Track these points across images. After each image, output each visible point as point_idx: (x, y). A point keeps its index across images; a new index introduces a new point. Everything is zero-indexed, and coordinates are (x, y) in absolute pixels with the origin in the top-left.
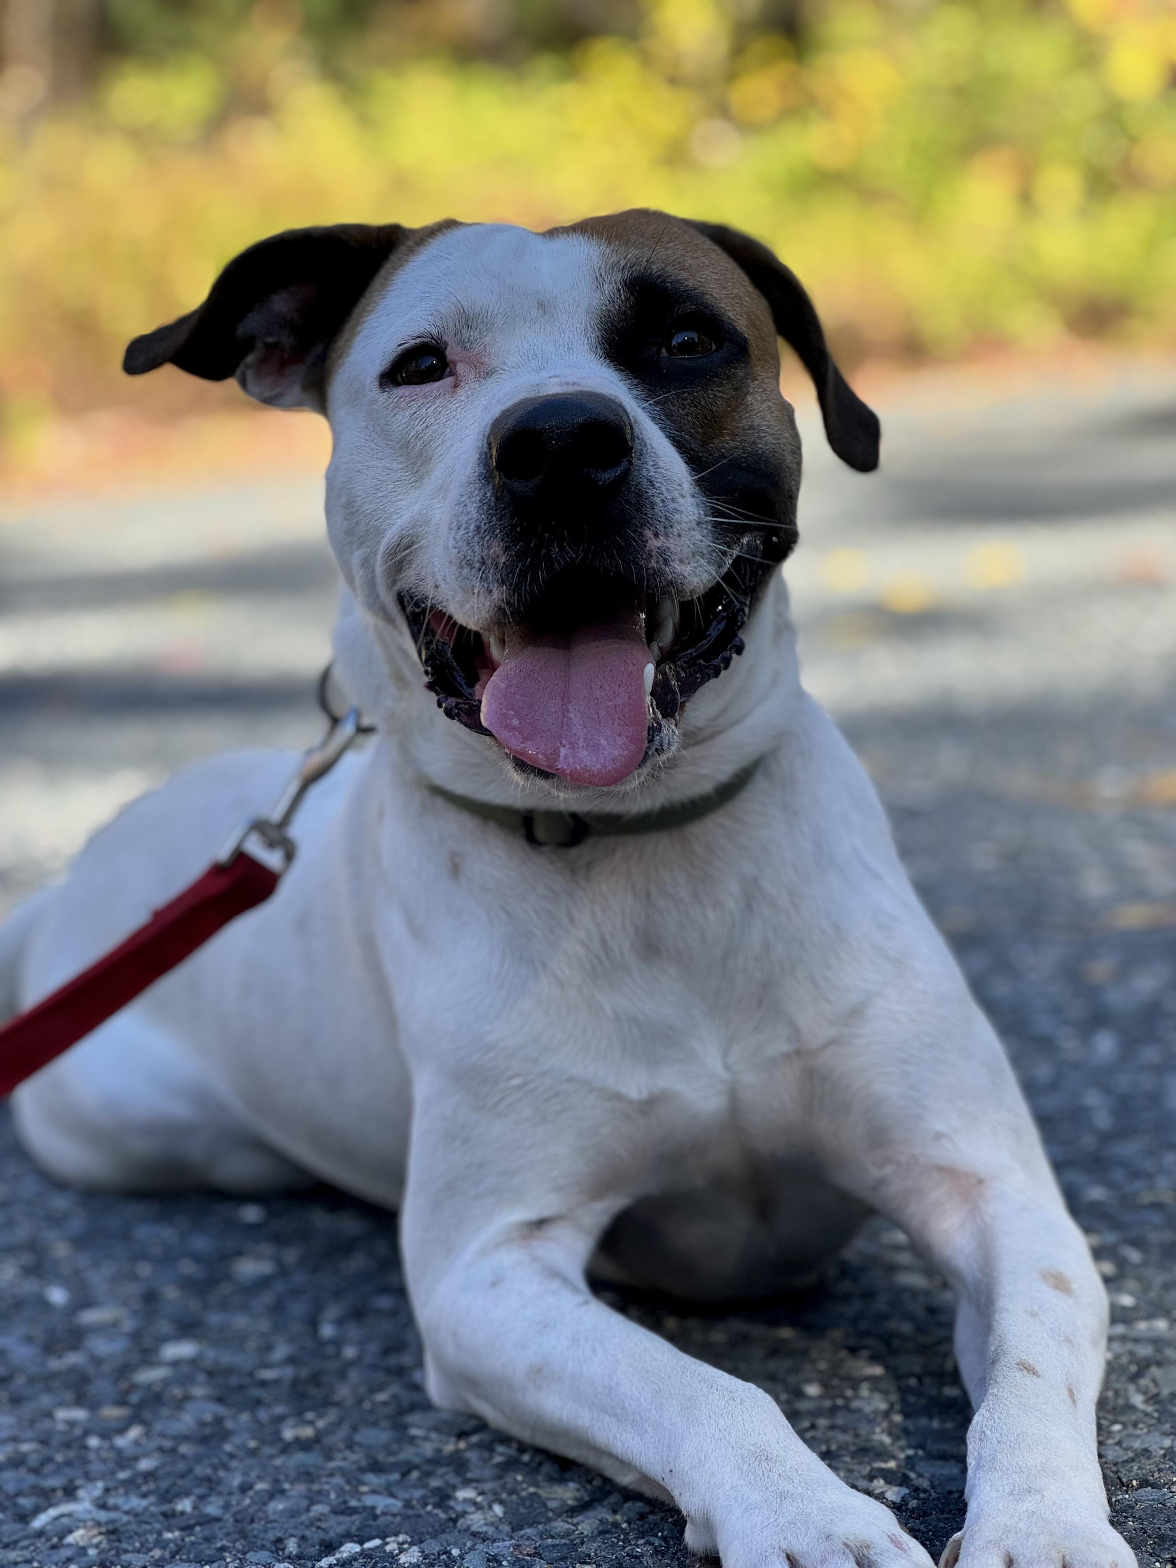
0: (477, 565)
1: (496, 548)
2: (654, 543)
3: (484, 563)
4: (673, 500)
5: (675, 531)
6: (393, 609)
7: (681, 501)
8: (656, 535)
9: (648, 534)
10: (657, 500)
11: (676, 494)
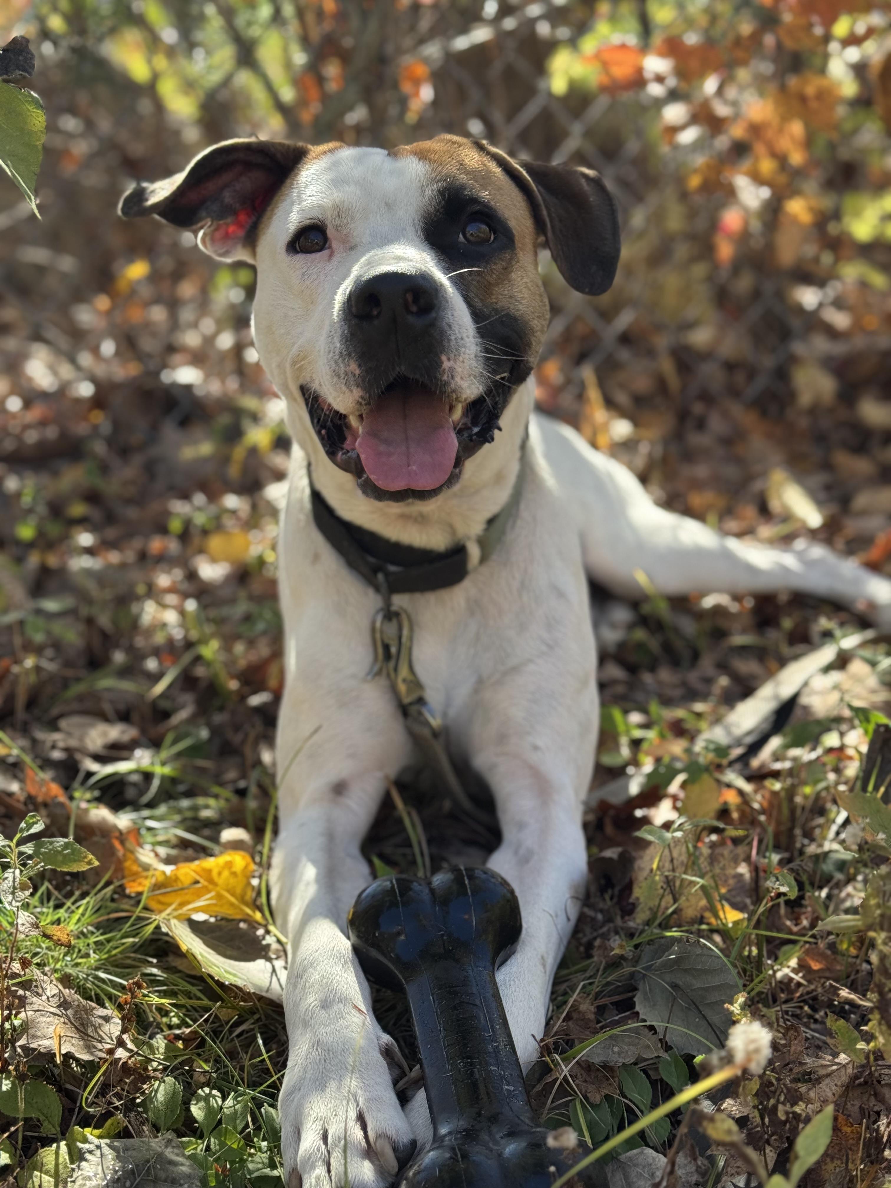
0: (342, 376)
1: (354, 367)
2: (446, 364)
3: (346, 374)
4: (462, 338)
5: (461, 359)
6: (297, 394)
7: (466, 339)
8: (449, 359)
9: (444, 358)
10: (453, 338)
11: (464, 335)
